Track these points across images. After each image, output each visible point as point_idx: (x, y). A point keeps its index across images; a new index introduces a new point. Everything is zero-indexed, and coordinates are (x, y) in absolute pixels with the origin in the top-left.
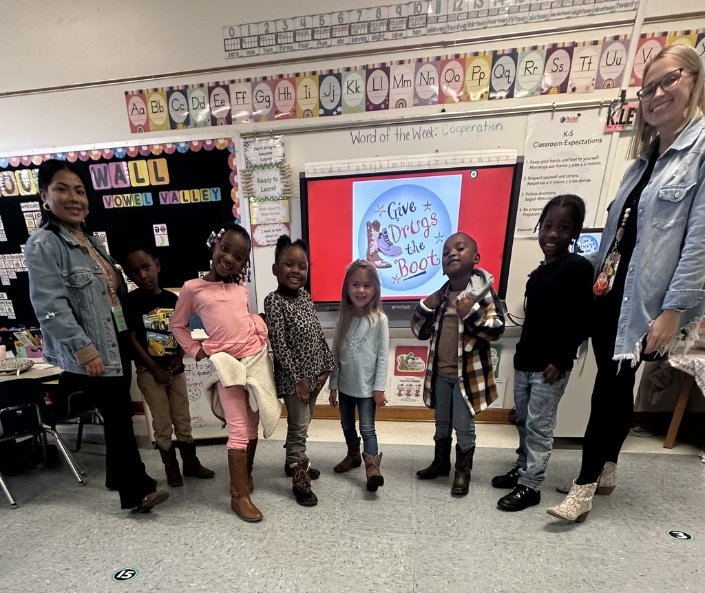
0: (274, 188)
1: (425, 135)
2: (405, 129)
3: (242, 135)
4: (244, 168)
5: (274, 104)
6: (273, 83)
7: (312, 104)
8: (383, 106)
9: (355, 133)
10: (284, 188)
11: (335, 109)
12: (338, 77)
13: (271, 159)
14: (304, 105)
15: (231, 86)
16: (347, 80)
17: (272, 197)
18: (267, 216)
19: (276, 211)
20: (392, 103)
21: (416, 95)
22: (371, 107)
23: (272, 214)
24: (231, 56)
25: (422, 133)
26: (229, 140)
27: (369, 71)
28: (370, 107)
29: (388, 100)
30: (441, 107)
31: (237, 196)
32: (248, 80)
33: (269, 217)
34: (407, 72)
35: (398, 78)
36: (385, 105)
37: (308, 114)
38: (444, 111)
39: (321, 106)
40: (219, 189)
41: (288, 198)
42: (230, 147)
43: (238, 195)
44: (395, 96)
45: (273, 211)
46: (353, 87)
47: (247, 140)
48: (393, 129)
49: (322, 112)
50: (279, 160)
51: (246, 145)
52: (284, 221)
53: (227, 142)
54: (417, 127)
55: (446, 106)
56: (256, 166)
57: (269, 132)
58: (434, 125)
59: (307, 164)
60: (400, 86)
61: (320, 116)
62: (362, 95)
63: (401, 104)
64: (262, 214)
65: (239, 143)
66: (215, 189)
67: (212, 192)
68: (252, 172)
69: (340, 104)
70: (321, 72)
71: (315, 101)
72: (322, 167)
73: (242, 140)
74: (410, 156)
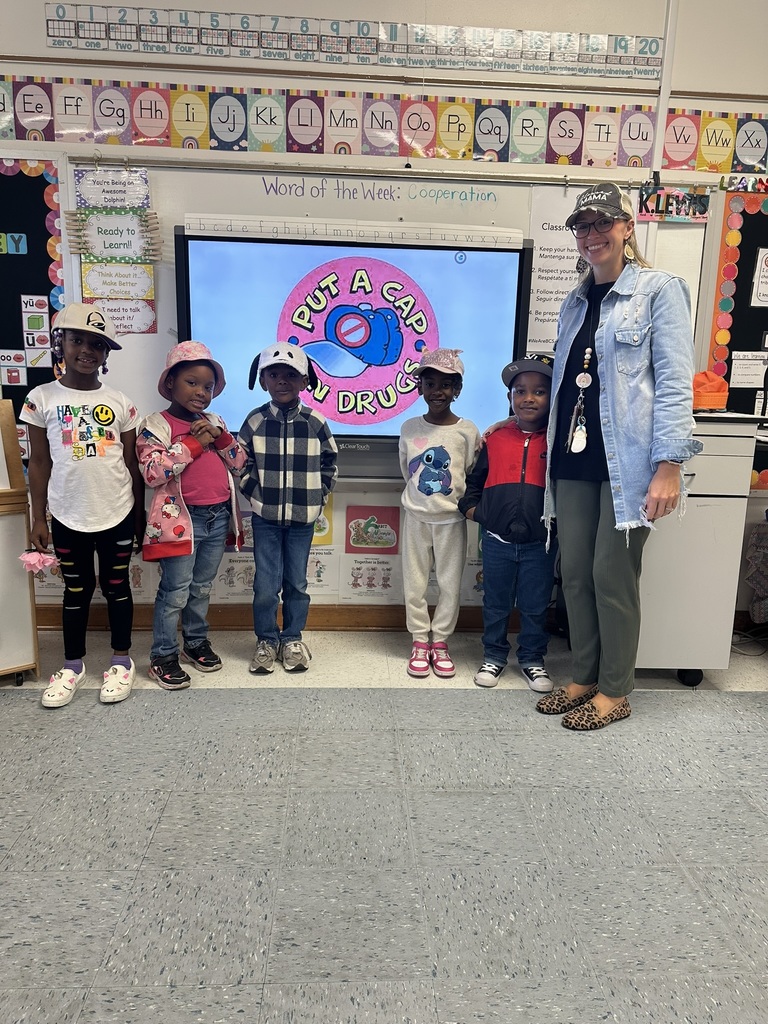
0: (128, 245)
1: (382, 196)
2: (351, 183)
3: (72, 160)
4: (73, 208)
5: (132, 121)
6: (133, 93)
7: (198, 130)
8: (314, 148)
9: (270, 179)
10: (147, 246)
11: (237, 142)
12: (242, 99)
13: (123, 200)
14: (182, 129)
15: (55, 85)
16: (256, 104)
17: (124, 258)
18: (112, 287)
19: (131, 280)
20: (328, 146)
21: (365, 140)
22: (295, 147)
23: (121, 284)
24: (58, 44)
25: (376, 191)
26: (48, 164)
27: (291, 99)
28: (293, 146)
29: (322, 141)
30: (404, 160)
31: (58, 251)
32: (88, 82)
33: (117, 288)
34: (352, 108)
35: (337, 115)
36: (318, 147)
37: (190, 142)
38: (408, 166)
39: (213, 135)
40: (24, 236)
41: (152, 262)
42: (48, 175)
43: (60, 248)
44: (333, 136)
45: (124, 280)
46: (266, 116)
47: (81, 168)
48: (332, 182)
49: (214, 143)
50: (137, 203)
51: (79, 175)
52: (145, 297)
53: (43, 166)
54: (369, 184)
55: (411, 160)
56: (95, 208)
57: (122, 160)
58: (395, 184)
59: (187, 215)
60: (341, 124)
61: (211, 148)
62: (280, 129)
63: (343, 148)
64: (104, 283)
65: (65, 172)
66: (16, 236)
67: (9, 239)
68: (87, 216)
69: (244, 136)
70: (214, 88)
71: (204, 126)
72: (215, 222)
73: (73, 167)
74: (360, 222)
